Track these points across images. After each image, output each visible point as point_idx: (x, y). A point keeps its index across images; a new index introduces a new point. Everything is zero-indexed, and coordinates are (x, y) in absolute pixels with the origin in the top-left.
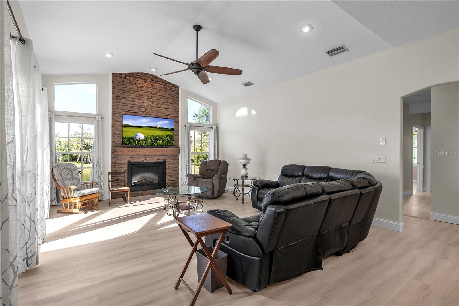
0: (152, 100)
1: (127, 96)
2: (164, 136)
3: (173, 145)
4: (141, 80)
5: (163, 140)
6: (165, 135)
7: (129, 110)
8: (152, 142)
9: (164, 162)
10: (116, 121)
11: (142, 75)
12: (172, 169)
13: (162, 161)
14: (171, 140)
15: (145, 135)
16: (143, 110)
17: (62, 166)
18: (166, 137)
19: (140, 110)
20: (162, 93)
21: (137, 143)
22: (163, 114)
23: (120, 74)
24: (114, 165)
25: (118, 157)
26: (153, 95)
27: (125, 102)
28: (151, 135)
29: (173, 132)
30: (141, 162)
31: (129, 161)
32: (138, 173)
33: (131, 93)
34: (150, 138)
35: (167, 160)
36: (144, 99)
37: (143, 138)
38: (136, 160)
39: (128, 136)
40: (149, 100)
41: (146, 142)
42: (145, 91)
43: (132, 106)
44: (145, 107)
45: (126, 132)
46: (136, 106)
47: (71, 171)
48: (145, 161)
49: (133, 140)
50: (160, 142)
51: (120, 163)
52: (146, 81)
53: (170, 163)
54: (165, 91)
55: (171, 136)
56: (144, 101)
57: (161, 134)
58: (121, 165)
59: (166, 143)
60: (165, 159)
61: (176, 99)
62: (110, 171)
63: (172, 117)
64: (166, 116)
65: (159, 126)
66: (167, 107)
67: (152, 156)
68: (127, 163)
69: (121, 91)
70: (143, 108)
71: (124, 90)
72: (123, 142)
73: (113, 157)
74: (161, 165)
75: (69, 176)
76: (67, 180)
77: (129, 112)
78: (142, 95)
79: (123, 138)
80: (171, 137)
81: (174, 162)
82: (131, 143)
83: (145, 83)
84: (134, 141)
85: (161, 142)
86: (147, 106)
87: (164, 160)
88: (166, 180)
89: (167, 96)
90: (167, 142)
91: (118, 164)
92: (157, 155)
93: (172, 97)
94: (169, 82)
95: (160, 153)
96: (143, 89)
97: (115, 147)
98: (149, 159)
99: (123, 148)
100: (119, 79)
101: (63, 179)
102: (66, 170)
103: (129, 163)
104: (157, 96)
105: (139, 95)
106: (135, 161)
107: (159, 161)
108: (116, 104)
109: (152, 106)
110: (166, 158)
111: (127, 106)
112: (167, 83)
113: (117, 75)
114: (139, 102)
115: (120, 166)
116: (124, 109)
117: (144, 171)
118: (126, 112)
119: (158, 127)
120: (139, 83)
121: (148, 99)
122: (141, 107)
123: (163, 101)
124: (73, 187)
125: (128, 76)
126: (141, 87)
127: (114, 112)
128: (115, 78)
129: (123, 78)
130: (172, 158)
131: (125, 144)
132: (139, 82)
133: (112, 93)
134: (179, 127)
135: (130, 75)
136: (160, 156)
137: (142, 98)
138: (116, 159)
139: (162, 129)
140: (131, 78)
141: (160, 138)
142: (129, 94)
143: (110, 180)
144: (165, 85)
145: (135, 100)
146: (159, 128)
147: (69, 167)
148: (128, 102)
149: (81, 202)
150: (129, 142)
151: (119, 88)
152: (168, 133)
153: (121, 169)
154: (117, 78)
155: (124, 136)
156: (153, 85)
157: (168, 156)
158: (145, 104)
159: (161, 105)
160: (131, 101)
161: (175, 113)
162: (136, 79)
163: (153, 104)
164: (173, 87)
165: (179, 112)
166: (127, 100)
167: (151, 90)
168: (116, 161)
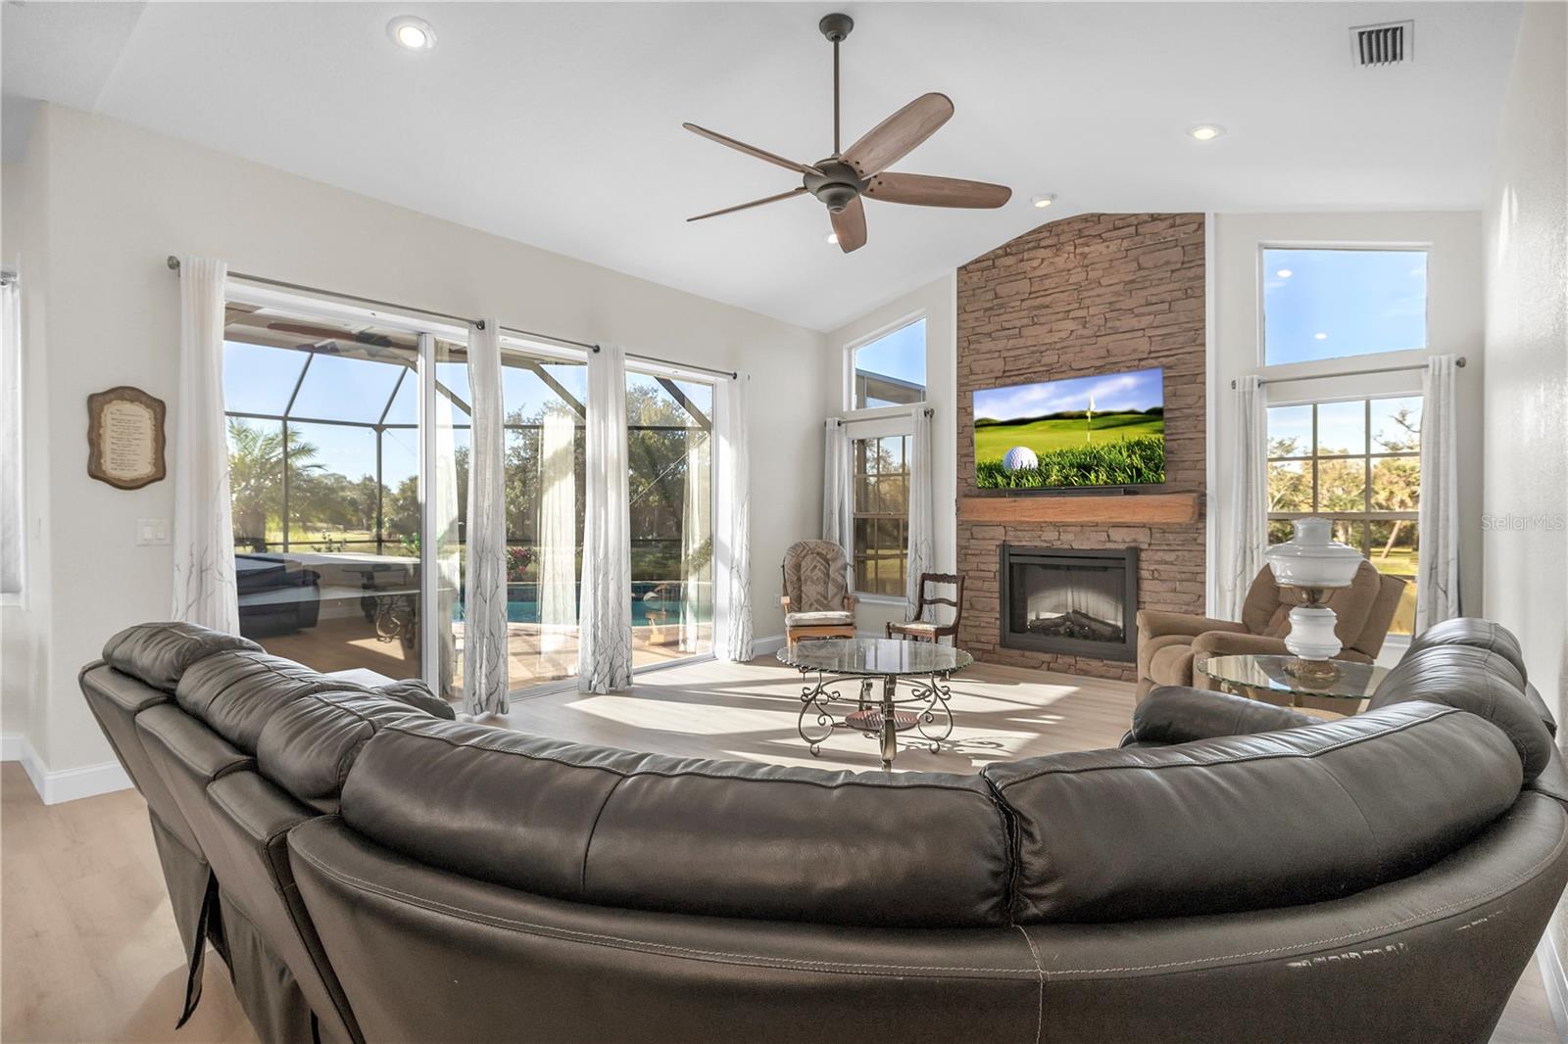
0: (1080, 313)
1: (999, 327)
2: (1114, 451)
4: (1042, 253)
5: (1111, 468)
6: (1120, 442)
8: (1066, 478)
9: (1135, 552)
10: (968, 414)
11: (1042, 235)
12: (1169, 585)
13: (1122, 547)
15: (1040, 453)
16: (1050, 358)
17: (804, 548)
18: (1124, 454)
19: (1040, 362)
20: (1125, 271)
21: (1013, 485)
22: (1124, 359)
23: (977, 261)
24: (962, 553)
25: (974, 529)
26: (1086, 294)
27: (992, 346)
28: (1061, 451)
29: (1159, 424)
30: (1042, 548)
31: (1004, 541)
33: (1012, 310)
34: (1059, 464)
35: (1145, 546)
36: (1054, 318)
37: (1035, 463)
38: (1025, 540)
39: (988, 461)
40: (1071, 315)
41: (1045, 480)
42: (1057, 287)
43: (1012, 353)
44: (1058, 346)
45: (980, 446)
46: (1025, 351)
47: (827, 561)
48: (1057, 544)
49: (1002, 475)
50: (1098, 476)
51: (980, 548)
52: (1057, 248)
53: (1159, 556)
55: (1150, 447)
57: (1101, 443)
58: (980, 554)
59: (1128, 477)
60: (1134, 541)
61: (1191, 274)
63: (1171, 358)
64: (1140, 360)
65: (1093, 408)
66: (1146, 321)
67: (1082, 526)
68: (998, 550)
69: (981, 314)
70: (1048, 352)
71: (991, 309)
73: (961, 525)
74: (1117, 564)
75: (818, 574)
78: (1048, 307)
79: (977, 469)
80: (1153, 451)
81: (1178, 557)
82: (996, 484)
83: (1057, 259)
84: (1006, 476)
85: (1103, 475)
86: (1063, 340)
87: (1133, 544)
89: (1145, 279)
90: (1132, 475)
91: (973, 552)
92: (1104, 524)
93: (1169, 274)
94: (1152, 215)
95: (1114, 516)
96: (1050, 280)
97: (965, 493)
98: (1070, 537)
99: (980, 500)
100: (975, 279)
103: (1004, 547)
104: (1101, 291)
105: (1036, 308)
106: (1024, 543)
107: (1109, 546)
108: (969, 360)
109: (1082, 337)
110: (1143, 538)
111: (1000, 357)
112: (1146, 222)
113: (973, 266)
114: (1037, 335)
115: (979, 559)
116: (992, 371)
118: (996, 378)
119: (1089, 414)
120: (1035, 268)
121: (1069, 311)
122: (1044, 349)
123: (1127, 304)
125: (1003, 256)
126: (1043, 278)
128: (966, 278)
129: (988, 268)
130: (1171, 536)
131: (981, 488)
132: (1035, 263)
133: (959, 328)
134: (1203, 397)
135: (1007, 250)
136: (1116, 526)
137: (1049, 317)
138: (968, 535)
139: (1106, 420)
140: (1009, 261)
141: (1097, 458)
142: (1005, 317)
144: (1137, 234)
145: (1024, 332)
146: (1095, 416)
148: (1001, 344)
150: (989, 483)
151: (977, 306)
152: (1135, 434)
153: (982, 567)
154: (971, 278)
155: (977, 461)
156: (1084, 255)
157: (1150, 529)
158: (1056, 337)
159: (1118, 323)
160: (1009, 338)
161: (1181, 339)
162: (1026, 256)
163: (1084, 327)
164: (1173, 226)
165: (1204, 328)
166: (997, 339)
167: (1077, 276)
168: (968, 539)
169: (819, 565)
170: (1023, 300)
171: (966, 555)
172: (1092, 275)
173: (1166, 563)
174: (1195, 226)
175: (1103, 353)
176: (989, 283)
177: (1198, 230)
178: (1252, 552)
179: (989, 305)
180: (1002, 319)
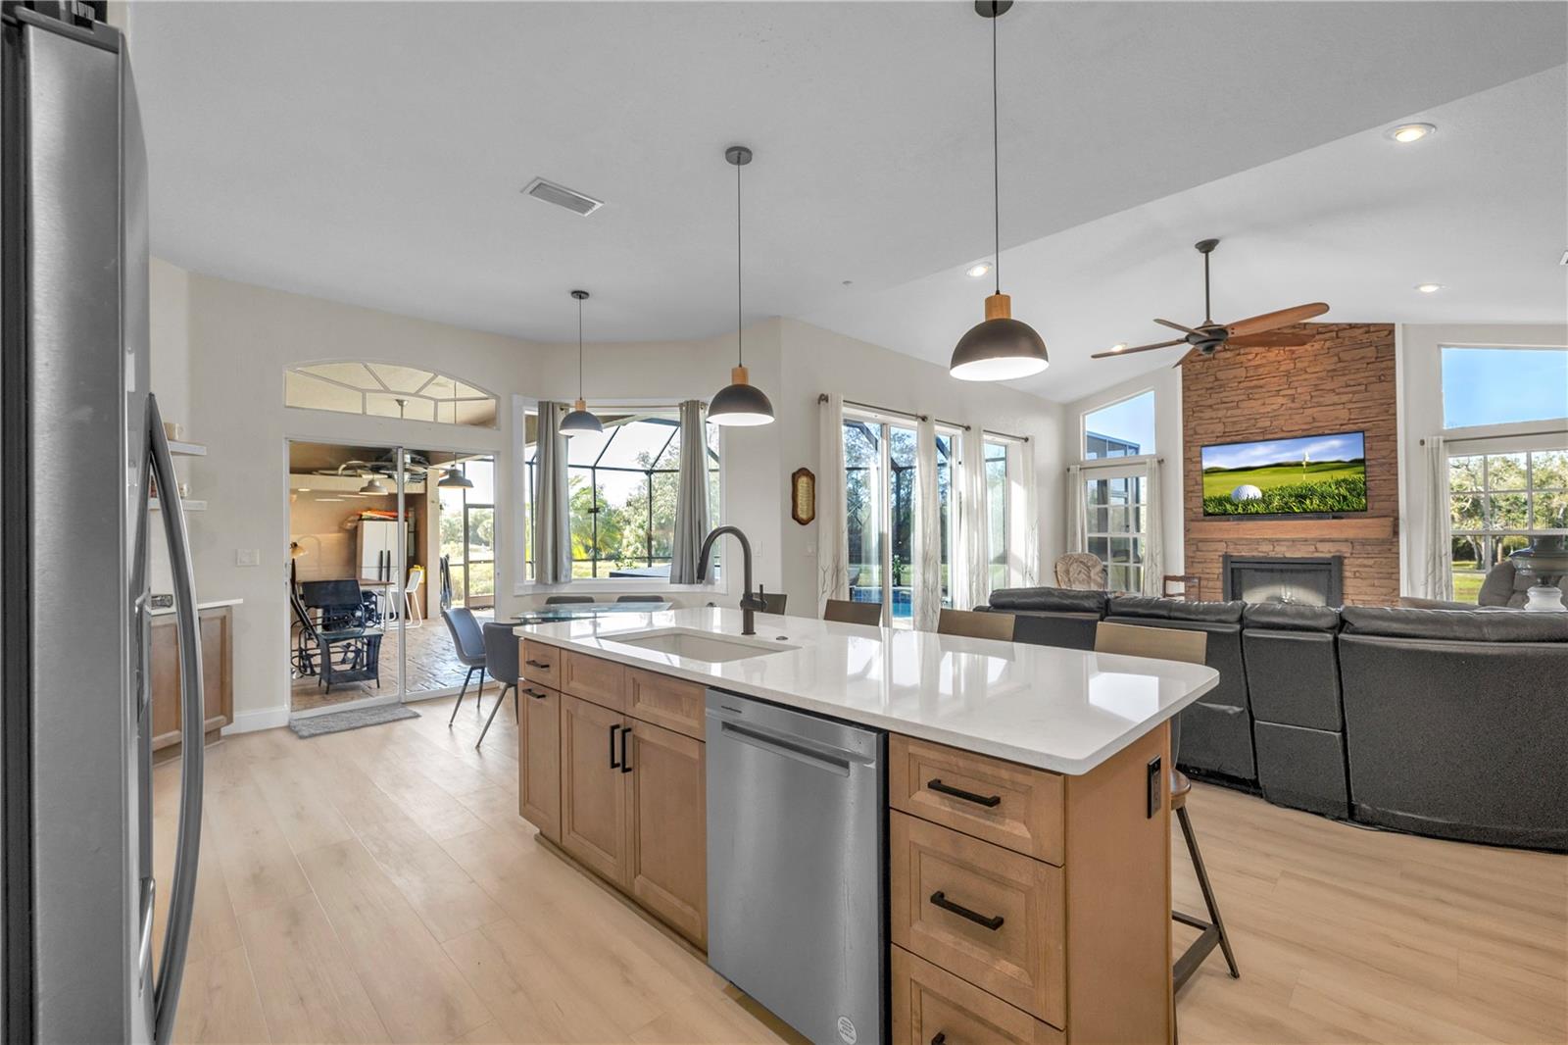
0: (1289, 392)
1: (1219, 401)
2: (1325, 486)
3: (1365, 509)
4: (1256, 349)
5: (1323, 497)
6: (1330, 480)
7: (1223, 433)
8: (1286, 504)
9: (1339, 560)
10: (1194, 462)
12: (1369, 581)
13: (1329, 555)
14: (1355, 493)
15: (1264, 489)
16: (1264, 423)
18: (1333, 487)
19: (1255, 426)
20: (1329, 363)
21: (1240, 510)
24: (1189, 561)
25: (1200, 544)
26: (1294, 378)
27: (1214, 414)
28: (1282, 486)
29: (1362, 469)
30: (1260, 558)
31: (1226, 552)
33: (1230, 389)
34: (1280, 495)
35: (1348, 555)
36: (1267, 395)
37: (1259, 495)
38: (1245, 552)
39: (1218, 495)
40: (1282, 393)
41: (1268, 506)
42: (1269, 373)
43: (1231, 420)
44: (1270, 415)
45: (1210, 486)
46: (1242, 418)
48: (1272, 554)
49: (1231, 504)
50: (1313, 503)
51: (1205, 557)
53: (1359, 561)
55: (1353, 482)
57: (1315, 481)
58: (1205, 562)
59: (1336, 504)
60: (1338, 551)
61: (1383, 365)
62: (1182, 575)
63: (1368, 424)
64: (1342, 425)
65: (1307, 459)
66: (1345, 398)
67: (1293, 541)
68: (1221, 559)
70: (1262, 419)
71: (1211, 388)
72: (1204, 510)
73: (1187, 542)
74: (1324, 567)
78: (1261, 387)
79: (1205, 501)
80: (1356, 485)
81: (1375, 562)
82: (1225, 510)
83: (1270, 354)
84: (1234, 505)
85: (1316, 501)
86: (1275, 410)
87: (1338, 554)
89: (1344, 368)
90: (1339, 502)
91: (1199, 560)
92: (1313, 539)
93: (1365, 365)
94: (1350, 325)
95: (1326, 534)
96: (1263, 369)
97: (1192, 518)
98: (1284, 549)
99: (1205, 523)
100: (1198, 367)
102: (1078, 566)
103: (1227, 558)
104: (1307, 376)
105: (1251, 388)
106: (1244, 554)
107: (1317, 555)
108: (1193, 424)
109: (1291, 409)
110: (1346, 550)
111: (1220, 422)
112: (1345, 329)
114: (1252, 407)
115: (1204, 565)
116: (1213, 432)
118: (1217, 437)
119: (1304, 463)
120: (1250, 360)
121: (1280, 390)
122: (1258, 416)
123: (1329, 385)
126: (1257, 367)
127: (1187, 444)
128: (1190, 366)
129: (1209, 359)
130: (1369, 548)
131: (1211, 514)
132: (1250, 357)
133: (1184, 401)
134: (1395, 450)
136: (1322, 541)
137: (1262, 394)
138: (1194, 548)
139: (1317, 467)
140: (1228, 354)
141: (1312, 490)
142: (1225, 394)
144: (1337, 337)
145: (1241, 405)
146: (1308, 464)
148: (1221, 414)
150: (1219, 509)
151: (1199, 386)
152: (1341, 475)
153: (1208, 571)
154: (1194, 366)
155: (1207, 495)
156: (1293, 352)
157: (1352, 543)
158: (1268, 409)
159: (1322, 399)
160: (1228, 409)
161: (1376, 411)
162: (1242, 352)
163: (1293, 401)
164: (1367, 332)
165: (1395, 403)
166: (1218, 409)
167: (1287, 366)
168: (1194, 552)
170: (1240, 382)
171: (1192, 562)
172: (1299, 365)
173: (1365, 566)
174: (1386, 333)
175: (1310, 419)
176: (1210, 370)
177: (1389, 334)
178: (1441, 558)
179: (1210, 385)
180: (1221, 395)
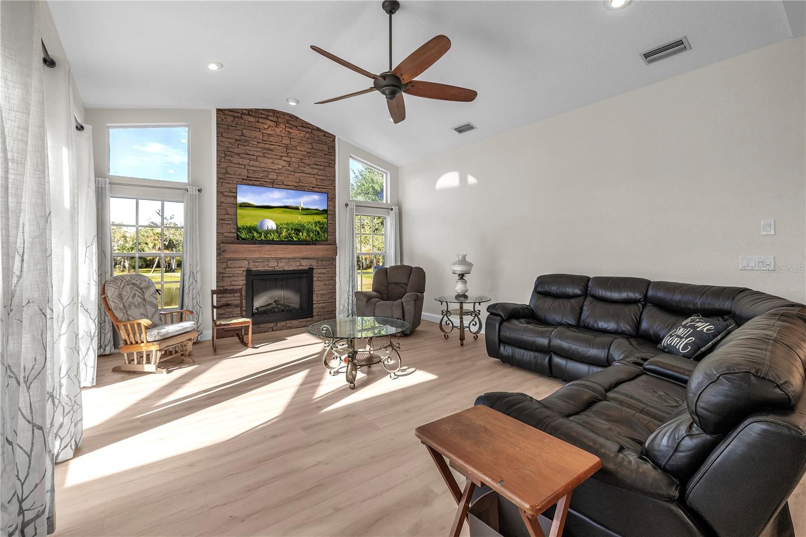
0: (289, 159)
1: (244, 152)
2: (310, 224)
3: (326, 240)
4: (269, 123)
5: (308, 231)
6: (312, 221)
7: (248, 177)
8: (289, 234)
9: (310, 270)
10: (225, 196)
11: (270, 114)
12: (324, 283)
13: (307, 268)
14: (323, 230)
15: (278, 223)
16: (273, 176)
17: (122, 281)
18: (314, 226)
19: (267, 177)
20: (306, 148)
21: (263, 237)
22: (307, 185)
23: (231, 110)
24: (220, 276)
25: (229, 262)
26: (290, 151)
27: (240, 161)
28: (288, 223)
29: (326, 216)
30: (269, 271)
31: (248, 268)
32: (265, 289)
33: (252, 145)
34: (286, 228)
35: (315, 267)
36: (275, 157)
37: (275, 227)
38: (261, 267)
39: (248, 225)
40: (283, 158)
41: (279, 235)
42: (276, 143)
43: (252, 168)
44: (277, 171)
45: (242, 216)
46: (259, 169)
47: (141, 289)
48: (277, 269)
49: (257, 232)
50: (303, 234)
51: (231, 272)
52: (277, 124)
53: (320, 271)
54: (311, 144)
55: (322, 224)
56: (275, 161)
57: (305, 221)
58: (233, 276)
59: (314, 236)
60: (311, 265)
61: (331, 158)
62: (214, 288)
63: (324, 190)
64: (313, 187)
65: (302, 206)
66: (315, 171)
67: (289, 259)
68: (245, 273)
69: (233, 141)
70: (272, 173)
71: (239, 140)
72: (238, 235)
73: (219, 261)
74: (305, 275)
75: (138, 300)
76: (133, 307)
77: (249, 180)
78: (271, 150)
79: (238, 228)
80: (324, 226)
81: (326, 271)
82: (253, 237)
83: (276, 129)
84: (259, 233)
85: (305, 234)
86: (279, 169)
87: (311, 267)
88: (314, 302)
89: (314, 153)
90: (315, 235)
91: (228, 275)
92: (299, 258)
93: (323, 155)
94: (318, 128)
95: (304, 254)
96: (273, 138)
97: (223, 243)
98: (283, 264)
99: (239, 246)
100: (229, 120)
101: (124, 306)
102: (131, 289)
103: (249, 273)
104: (297, 152)
105: (265, 149)
106: (259, 269)
107: (300, 268)
108: (225, 165)
109: (288, 170)
110: (314, 263)
111: (245, 168)
112: (315, 130)
113: (226, 112)
114: (265, 162)
115: (233, 279)
116: (240, 175)
117: (275, 287)
118: (243, 179)
119: (300, 208)
121: (282, 156)
122: (270, 170)
123: (307, 161)
124: (145, 322)
125: (246, 114)
126: (269, 135)
127: (221, 180)
128: (223, 117)
129: (237, 117)
130: (324, 262)
131: (243, 239)
132: (266, 126)
133: (218, 144)
134: (335, 207)
135: (250, 112)
136: (303, 259)
137: (272, 156)
138: (224, 265)
139: (307, 211)
140: (251, 119)
141: (303, 226)
142: (248, 148)
143: (215, 304)
144: (312, 133)
145: (259, 159)
146: (303, 209)
147: (138, 283)
148: (246, 162)
149: (160, 350)
150: (249, 236)
151: (230, 136)
152: (318, 218)
153: (235, 283)
154: (226, 118)
155: (240, 224)
156: (290, 133)
157: (317, 259)
158: (276, 167)
159: (304, 169)
160: (250, 160)
161: (328, 183)
162: (261, 120)
164: (325, 136)
165: (334, 180)
166: (244, 158)
167: (286, 141)
168: (225, 268)
169: (137, 293)
170: (258, 142)
171: (223, 277)
172: (291, 143)
173: (323, 273)
174: (332, 139)
175: (297, 180)
176: (237, 125)
177: (333, 141)
179: (238, 137)
180: (246, 148)
